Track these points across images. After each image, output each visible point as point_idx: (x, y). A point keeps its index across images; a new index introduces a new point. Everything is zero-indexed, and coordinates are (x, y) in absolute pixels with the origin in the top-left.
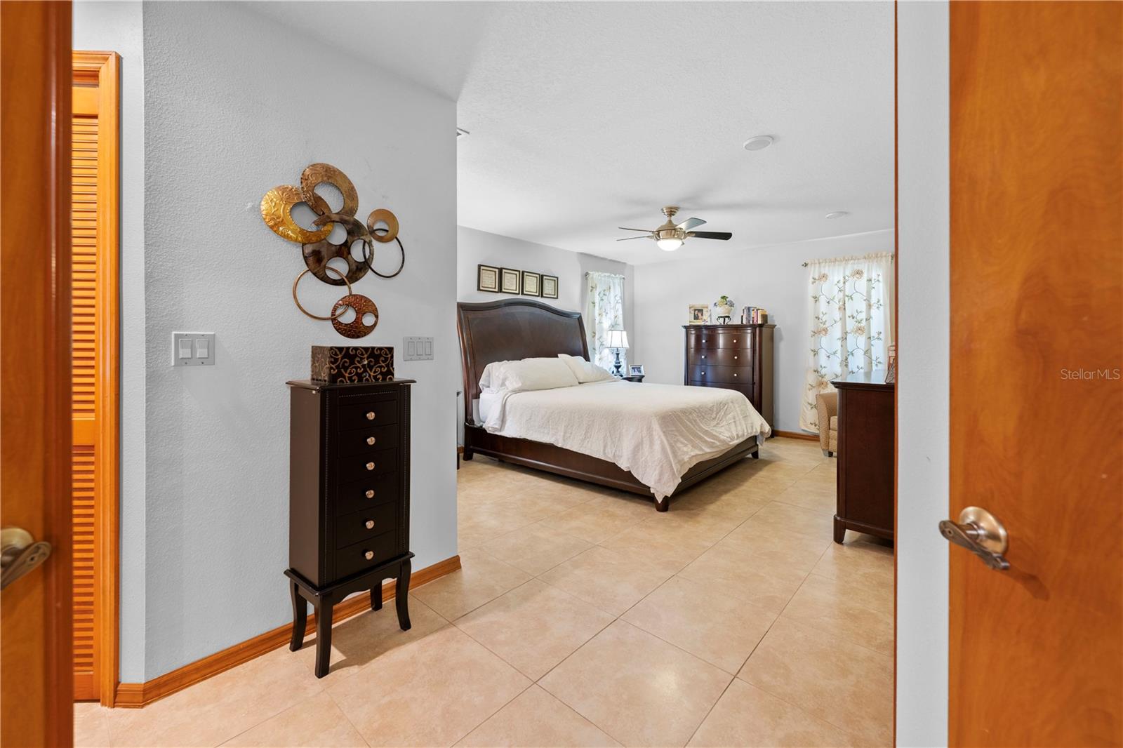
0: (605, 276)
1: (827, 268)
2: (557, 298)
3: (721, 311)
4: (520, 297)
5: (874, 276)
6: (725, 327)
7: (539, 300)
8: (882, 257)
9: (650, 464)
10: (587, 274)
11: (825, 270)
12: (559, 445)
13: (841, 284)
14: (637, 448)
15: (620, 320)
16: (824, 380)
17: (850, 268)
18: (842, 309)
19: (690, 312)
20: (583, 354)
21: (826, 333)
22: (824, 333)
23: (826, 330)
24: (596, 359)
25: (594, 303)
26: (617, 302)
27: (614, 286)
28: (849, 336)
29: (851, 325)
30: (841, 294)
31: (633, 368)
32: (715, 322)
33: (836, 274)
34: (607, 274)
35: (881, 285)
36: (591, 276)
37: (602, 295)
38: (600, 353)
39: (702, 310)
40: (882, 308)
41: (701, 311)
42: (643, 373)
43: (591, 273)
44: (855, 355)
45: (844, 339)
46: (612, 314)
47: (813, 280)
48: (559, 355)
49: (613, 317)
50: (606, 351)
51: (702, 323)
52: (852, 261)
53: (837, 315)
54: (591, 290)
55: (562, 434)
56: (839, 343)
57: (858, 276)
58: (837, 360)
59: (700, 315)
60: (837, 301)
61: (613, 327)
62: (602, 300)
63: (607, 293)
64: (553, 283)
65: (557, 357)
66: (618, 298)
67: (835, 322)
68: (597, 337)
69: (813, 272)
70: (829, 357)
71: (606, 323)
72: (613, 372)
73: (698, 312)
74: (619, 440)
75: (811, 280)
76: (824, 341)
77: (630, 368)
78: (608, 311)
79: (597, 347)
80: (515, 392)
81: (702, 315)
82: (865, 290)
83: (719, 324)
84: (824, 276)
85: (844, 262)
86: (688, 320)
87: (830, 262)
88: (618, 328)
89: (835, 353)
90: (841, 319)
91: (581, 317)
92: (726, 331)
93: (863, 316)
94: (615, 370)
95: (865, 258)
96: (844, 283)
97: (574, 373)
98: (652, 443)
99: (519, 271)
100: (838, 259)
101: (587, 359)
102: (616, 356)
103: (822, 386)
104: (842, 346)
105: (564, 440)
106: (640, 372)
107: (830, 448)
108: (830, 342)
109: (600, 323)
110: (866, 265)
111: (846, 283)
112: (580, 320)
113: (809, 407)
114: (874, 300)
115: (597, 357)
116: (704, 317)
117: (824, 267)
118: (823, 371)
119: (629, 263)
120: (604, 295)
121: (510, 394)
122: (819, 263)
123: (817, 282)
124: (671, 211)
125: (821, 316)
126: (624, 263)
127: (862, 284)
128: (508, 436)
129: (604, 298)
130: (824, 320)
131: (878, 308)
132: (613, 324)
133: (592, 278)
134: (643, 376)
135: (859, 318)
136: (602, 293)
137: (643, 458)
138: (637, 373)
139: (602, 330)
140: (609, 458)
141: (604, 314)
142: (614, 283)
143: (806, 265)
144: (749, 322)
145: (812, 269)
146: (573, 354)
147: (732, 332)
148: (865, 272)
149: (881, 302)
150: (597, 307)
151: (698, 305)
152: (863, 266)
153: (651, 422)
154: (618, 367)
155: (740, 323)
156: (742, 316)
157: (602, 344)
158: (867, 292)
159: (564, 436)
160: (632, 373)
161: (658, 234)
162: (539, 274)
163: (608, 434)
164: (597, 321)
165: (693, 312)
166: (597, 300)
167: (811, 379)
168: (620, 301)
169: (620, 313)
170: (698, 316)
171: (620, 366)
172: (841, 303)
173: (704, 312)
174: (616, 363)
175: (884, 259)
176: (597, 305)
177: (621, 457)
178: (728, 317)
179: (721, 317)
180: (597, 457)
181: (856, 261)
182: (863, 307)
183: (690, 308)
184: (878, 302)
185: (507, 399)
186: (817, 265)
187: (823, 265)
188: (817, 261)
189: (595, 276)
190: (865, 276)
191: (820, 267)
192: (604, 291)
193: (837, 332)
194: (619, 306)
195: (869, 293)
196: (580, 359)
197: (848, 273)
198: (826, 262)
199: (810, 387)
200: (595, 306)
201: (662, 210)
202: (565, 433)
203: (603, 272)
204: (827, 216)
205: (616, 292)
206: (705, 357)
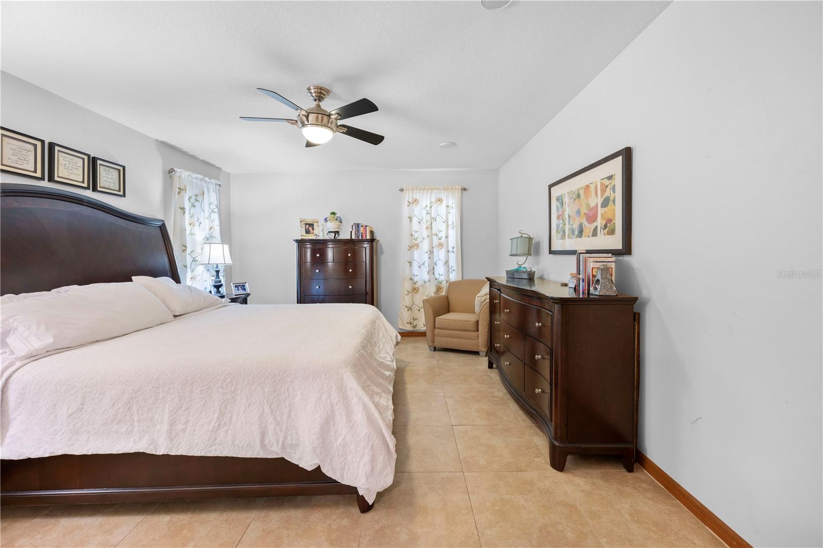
0: (197, 178)
1: (418, 194)
2: (124, 195)
3: (332, 226)
4: (45, 184)
5: (450, 204)
6: (335, 241)
7: (89, 194)
8: (455, 189)
9: (353, 447)
10: (171, 171)
11: (417, 196)
12: (160, 452)
13: (428, 208)
14: (326, 426)
15: (217, 232)
16: (417, 286)
17: (434, 196)
18: (430, 228)
19: (301, 226)
20: (169, 273)
21: (418, 247)
22: (416, 247)
23: (417, 245)
24: (187, 278)
25: (183, 209)
26: (213, 212)
27: (208, 191)
28: (434, 250)
29: (435, 241)
30: (428, 217)
31: (236, 286)
32: (327, 237)
33: (425, 200)
34: (200, 176)
35: (454, 210)
36: (178, 175)
37: (193, 200)
38: (192, 272)
39: (313, 224)
40: (455, 229)
41: (311, 225)
42: (248, 291)
43: (178, 170)
44: (437, 265)
45: (431, 252)
46: (206, 224)
47: (408, 203)
48: (133, 278)
49: (207, 228)
50: (200, 269)
51: (314, 238)
52: (435, 191)
53: (425, 233)
54: (179, 193)
55: (166, 427)
56: (427, 256)
57: (439, 202)
58: (425, 269)
59: (311, 229)
60: (425, 222)
61: (208, 240)
62: (194, 206)
63: (199, 198)
64: (116, 173)
65: (131, 280)
66: (213, 206)
67: (424, 239)
68: (188, 251)
69: (408, 196)
70: (420, 267)
71: (200, 235)
72: (210, 292)
73: (309, 227)
74: (289, 417)
75: (406, 203)
76: (416, 254)
77: (233, 286)
78: (202, 220)
79: (188, 264)
80: (34, 357)
81: (313, 229)
82: (445, 215)
83: (329, 238)
84: (416, 200)
85: (430, 191)
86: (300, 234)
87: (420, 189)
88: (214, 240)
89: (424, 264)
90: (428, 236)
91: (164, 224)
92: (337, 246)
93: (443, 234)
94: (214, 290)
95: (444, 189)
96: (431, 207)
97: (164, 302)
98: (349, 413)
99: (43, 142)
100: (426, 188)
101: (177, 280)
102: (215, 273)
103: (415, 291)
104: (429, 258)
105: (171, 440)
106: (244, 289)
107: (435, 344)
108: (421, 255)
109: (192, 234)
110: (445, 194)
111: (432, 207)
112: (163, 229)
113: (406, 309)
114: (450, 223)
115: (189, 275)
116: (316, 232)
117: (416, 193)
118: (416, 279)
119: (226, 168)
120: (196, 200)
121: (18, 364)
122: (413, 190)
123: (411, 205)
124: (321, 93)
125: (414, 233)
126: (219, 168)
127: (442, 209)
128: (16, 458)
129: (197, 204)
130: (416, 237)
131: (453, 228)
132: (208, 237)
133: (179, 177)
134: (249, 295)
135: (440, 236)
136: (193, 198)
137: (339, 441)
138: (241, 292)
139: (194, 243)
140: (274, 452)
141: (197, 224)
142: (208, 189)
143: (402, 190)
144: (358, 237)
145: (407, 194)
146: (155, 274)
147: (341, 246)
148: (444, 199)
149: (454, 224)
150: (187, 215)
151: (309, 219)
152: (443, 195)
153: (342, 378)
154: (218, 287)
155: (349, 238)
156: (351, 232)
157: (194, 260)
158: (446, 216)
159: (170, 432)
160: (234, 292)
161: (307, 117)
162: (89, 156)
163: (267, 410)
164: (188, 232)
165: (304, 226)
166: (187, 205)
167: (408, 286)
168: (216, 210)
169: (216, 223)
170: (309, 231)
171: (221, 286)
172: (429, 223)
173: (315, 227)
174: (216, 282)
175: (456, 192)
176: (187, 211)
177: (298, 445)
178: (338, 232)
179: (331, 232)
180: (249, 455)
181: (439, 191)
182: (443, 227)
183: (301, 222)
184: (453, 224)
185: (10, 377)
186: (411, 191)
187: (415, 191)
188: (411, 188)
189: (183, 175)
190: (444, 203)
191: (412, 192)
192: (196, 196)
193: (425, 246)
194: (215, 216)
195: (447, 217)
196: (167, 281)
197: (433, 200)
198: (417, 189)
199: (407, 293)
200: (184, 212)
201: (309, 89)
202: (172, 424)
203: (194, 172)
204: (441, 145)
205: (211, 198)
206: (319, 271)
